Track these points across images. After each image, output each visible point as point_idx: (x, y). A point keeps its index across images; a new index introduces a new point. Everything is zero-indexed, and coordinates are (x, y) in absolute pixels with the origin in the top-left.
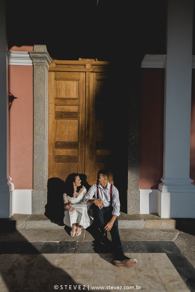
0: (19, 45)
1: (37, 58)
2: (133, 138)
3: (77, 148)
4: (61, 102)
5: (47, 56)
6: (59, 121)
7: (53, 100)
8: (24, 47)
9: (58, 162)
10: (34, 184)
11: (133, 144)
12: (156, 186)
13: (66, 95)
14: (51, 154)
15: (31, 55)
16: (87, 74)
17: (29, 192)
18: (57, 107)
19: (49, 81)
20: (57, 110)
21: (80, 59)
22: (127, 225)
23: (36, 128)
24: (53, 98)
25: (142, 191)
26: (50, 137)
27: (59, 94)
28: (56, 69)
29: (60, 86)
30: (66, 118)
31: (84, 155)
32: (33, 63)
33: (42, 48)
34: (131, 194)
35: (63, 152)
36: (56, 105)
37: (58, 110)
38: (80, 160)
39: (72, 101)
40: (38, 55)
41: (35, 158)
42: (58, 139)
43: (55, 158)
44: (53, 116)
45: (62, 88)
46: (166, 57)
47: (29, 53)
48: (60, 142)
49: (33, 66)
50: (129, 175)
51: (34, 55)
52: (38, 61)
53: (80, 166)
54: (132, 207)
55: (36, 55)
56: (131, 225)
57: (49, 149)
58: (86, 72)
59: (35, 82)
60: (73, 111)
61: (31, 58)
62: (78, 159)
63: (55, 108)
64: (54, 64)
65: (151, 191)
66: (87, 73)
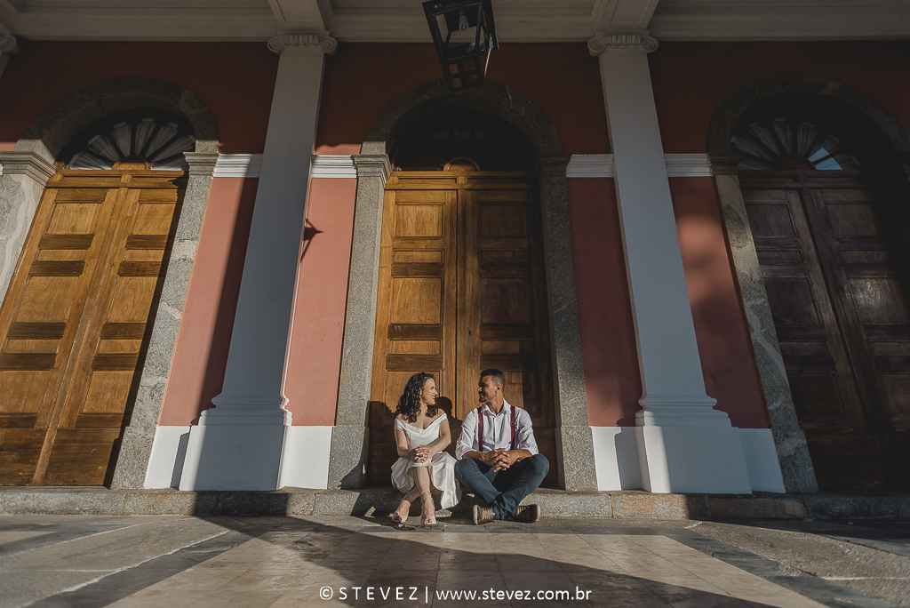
0: (333, 144)
1: (367, 165)
2: (564, 307)
3: (439, 338)
4: (407, 245)
5: (386, 161)
6: (400, 281)
7: (389, 241)
8: (342, 147)
9: (394, 369)
10: (340, 413)
11: (563, 320)
12: (629, 419)
13: (418, 231)
14: (380, 351)
15: (356, 159)
16: (459, 194)
17: (327, 431)
18: (397, 254)
19: (385, 207)
20: (396, 261)
21: (447, 167)
22: (566, 508)
23: (354, 289)
24: (390, 238)
25: (596, 431)
26: (379, 314)
27: (402, 229)
28: (400, 187)
29: (405, 216)
30: (415, 274)
31: (454, 353)
32: (357, 174)
33: (377, 149)
34: (572, 437)
35: (406, 347)
36: (395, 250)
37: (400, 261)
38: (444, 367)
39: (429, 241)
40: (369, 159)
41: (347, 351)
42: (395, 320)
43: (388, 361)
44: (388, 272)
45: (409, 219)
46: (613, 159)
47: (352, 158)
48: (399, 325)
49: (357, 178)
50: (561, 391)
51: (361, 159)
52: (368, 169)
53: (444, 380)
54: (575, 472)
55: (365, 159)
56: (577, 507)
57: (376, 340)
58: (457, 190)
59: (358, 204)
60: (431, 261)
61: (356, 166)
62: (440, 361)
63: (393, 256)
64: (396, 178)
65: (618, 430)
66: (459, 191)
